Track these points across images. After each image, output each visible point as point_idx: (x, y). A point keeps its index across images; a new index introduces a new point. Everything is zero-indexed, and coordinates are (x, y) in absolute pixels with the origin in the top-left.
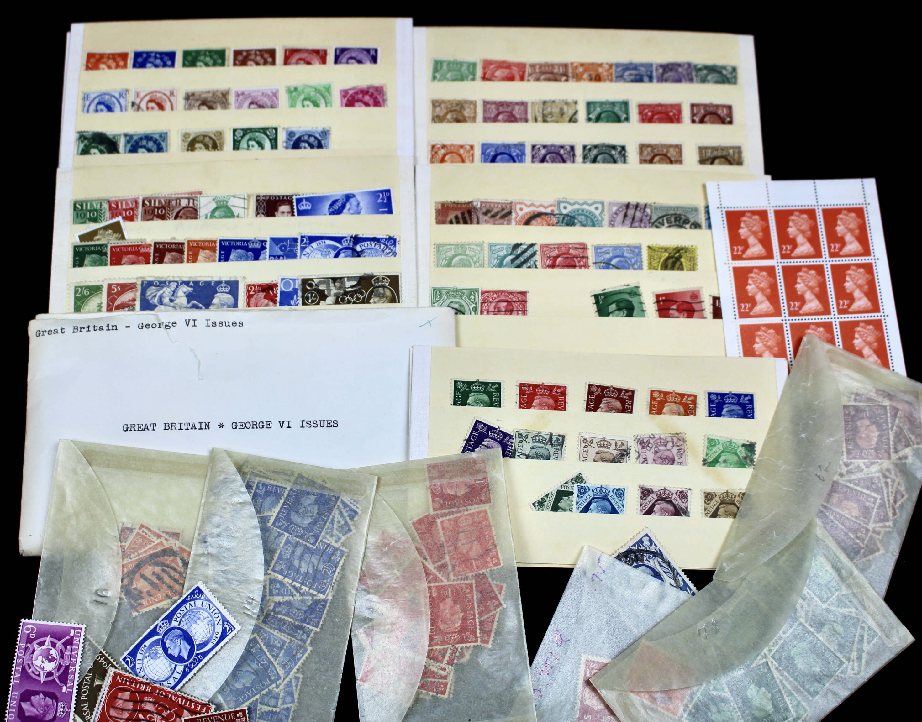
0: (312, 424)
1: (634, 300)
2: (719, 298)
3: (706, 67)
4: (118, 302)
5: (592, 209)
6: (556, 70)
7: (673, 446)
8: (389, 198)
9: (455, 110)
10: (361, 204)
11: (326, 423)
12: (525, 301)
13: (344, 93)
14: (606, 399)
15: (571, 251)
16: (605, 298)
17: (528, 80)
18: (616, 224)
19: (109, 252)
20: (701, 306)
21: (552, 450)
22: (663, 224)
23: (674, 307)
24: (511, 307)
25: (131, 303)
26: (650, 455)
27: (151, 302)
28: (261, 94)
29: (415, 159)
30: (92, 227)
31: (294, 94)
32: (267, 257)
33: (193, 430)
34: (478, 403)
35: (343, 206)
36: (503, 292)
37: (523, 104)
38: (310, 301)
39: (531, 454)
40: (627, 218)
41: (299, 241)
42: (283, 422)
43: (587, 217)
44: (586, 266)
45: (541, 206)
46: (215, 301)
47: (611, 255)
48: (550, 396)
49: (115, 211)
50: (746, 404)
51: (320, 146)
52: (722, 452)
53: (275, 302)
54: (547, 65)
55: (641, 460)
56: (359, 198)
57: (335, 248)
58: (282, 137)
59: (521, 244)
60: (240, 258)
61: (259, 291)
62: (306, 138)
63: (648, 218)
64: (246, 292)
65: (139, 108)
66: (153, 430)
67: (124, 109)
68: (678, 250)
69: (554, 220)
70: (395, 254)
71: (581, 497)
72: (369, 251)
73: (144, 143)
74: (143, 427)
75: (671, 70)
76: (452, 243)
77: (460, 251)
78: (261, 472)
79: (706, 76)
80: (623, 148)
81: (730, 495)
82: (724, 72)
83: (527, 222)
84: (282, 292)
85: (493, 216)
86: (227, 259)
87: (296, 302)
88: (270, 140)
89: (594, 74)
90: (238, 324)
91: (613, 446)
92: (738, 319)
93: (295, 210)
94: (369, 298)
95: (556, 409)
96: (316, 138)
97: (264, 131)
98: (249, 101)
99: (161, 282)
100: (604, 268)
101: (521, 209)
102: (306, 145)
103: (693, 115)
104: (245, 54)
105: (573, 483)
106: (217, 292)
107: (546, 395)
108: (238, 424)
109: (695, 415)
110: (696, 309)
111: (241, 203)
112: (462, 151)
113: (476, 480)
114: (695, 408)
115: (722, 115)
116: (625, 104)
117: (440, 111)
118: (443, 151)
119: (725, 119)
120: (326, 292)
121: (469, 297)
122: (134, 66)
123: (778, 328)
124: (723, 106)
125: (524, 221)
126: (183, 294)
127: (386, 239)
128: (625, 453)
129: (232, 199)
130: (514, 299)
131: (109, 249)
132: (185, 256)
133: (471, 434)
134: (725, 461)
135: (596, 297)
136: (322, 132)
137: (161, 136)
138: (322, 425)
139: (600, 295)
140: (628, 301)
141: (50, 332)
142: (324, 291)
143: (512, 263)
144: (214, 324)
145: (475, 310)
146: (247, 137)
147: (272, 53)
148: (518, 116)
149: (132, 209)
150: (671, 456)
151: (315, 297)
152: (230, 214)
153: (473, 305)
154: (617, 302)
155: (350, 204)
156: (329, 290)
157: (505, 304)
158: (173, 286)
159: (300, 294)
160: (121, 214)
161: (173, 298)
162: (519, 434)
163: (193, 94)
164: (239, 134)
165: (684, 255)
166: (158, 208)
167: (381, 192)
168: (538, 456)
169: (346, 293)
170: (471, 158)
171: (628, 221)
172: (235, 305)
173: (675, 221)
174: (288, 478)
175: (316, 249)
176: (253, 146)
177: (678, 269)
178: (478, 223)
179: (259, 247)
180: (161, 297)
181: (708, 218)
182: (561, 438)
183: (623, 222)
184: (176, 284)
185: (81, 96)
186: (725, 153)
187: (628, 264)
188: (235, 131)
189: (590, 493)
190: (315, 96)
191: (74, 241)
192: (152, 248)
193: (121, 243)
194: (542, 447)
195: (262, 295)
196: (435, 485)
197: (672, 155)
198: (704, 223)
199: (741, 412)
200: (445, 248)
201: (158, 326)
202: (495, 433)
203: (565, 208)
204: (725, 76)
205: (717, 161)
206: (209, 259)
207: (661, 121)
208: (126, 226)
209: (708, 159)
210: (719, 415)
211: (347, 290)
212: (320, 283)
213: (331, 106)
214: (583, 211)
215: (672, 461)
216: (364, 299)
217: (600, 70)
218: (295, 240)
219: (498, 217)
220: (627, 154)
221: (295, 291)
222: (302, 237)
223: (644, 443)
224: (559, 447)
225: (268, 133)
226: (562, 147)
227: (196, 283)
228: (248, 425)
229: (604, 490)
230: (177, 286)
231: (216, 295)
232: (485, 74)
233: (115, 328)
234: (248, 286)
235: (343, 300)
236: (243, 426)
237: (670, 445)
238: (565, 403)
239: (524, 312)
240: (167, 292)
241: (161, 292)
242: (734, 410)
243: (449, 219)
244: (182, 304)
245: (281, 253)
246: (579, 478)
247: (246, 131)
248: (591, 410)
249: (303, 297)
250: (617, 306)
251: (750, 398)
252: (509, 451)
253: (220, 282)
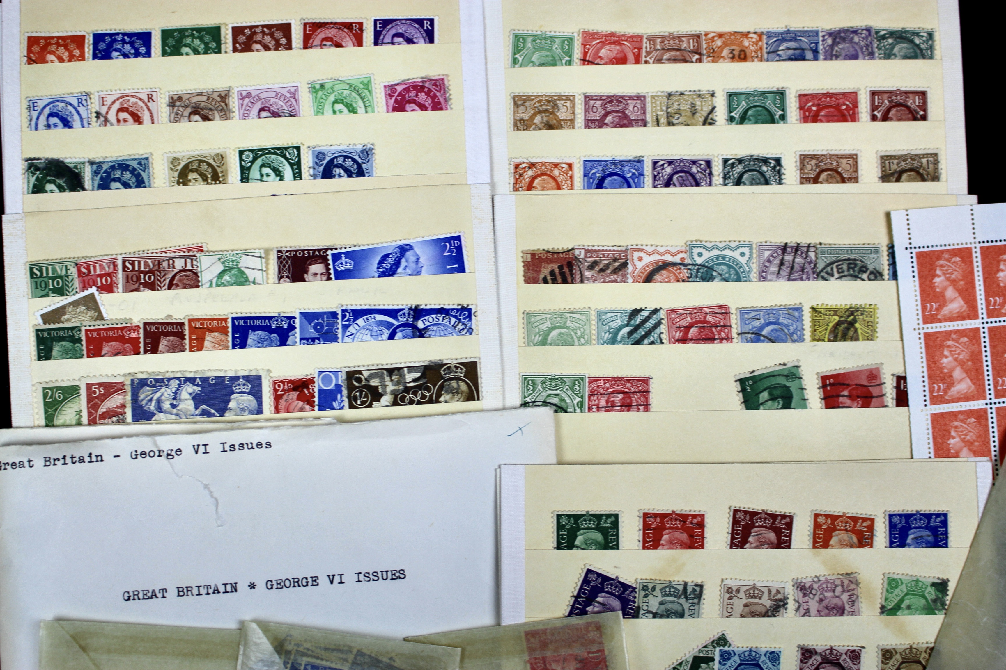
0: (371, 576)
1: (792, 385)
2: (904, 378)
3: (892, 34)
4: (102, 409)
5: (736, 255)
6: (684, 46)
7: (844, 591)
8: (459, 249)
9: (546, 110)
10: (421, 260)
11: (389, 573)
12: (648, 392)
13: (391, 90)
14: (756, 529)
15: (709, 318)
16: (755, 383)
17: (646, 62)
18: (769, 277)
19: (84, 338)
20: (881, 390)
21: (686, 605)
22: (832, 275)
23: (846, 393)
24: (628, 401)
25: (119, 410)
26: (813, 605)
27: (146, 408)
28: (274, 94)
29: (492, 185)
30: (57, 301)
31: (320, 93)
32: (298, 340)
33: (216, 595)
34: (589, 544)
35: (397, 264)
36: (617, 379)
37: (640, 98)
38: (359, 402)
39: (659, 612)
40: (784, 268)
41: (340, 316)
42: (334, 576)
43: (729, 267)
44: (728, 339)
45: (668, 252)
46: (232, 405)
47: (762, 321)
48: (684, 529)
49: (86, 278)
50: (937, 527)
51: (361, 173)
52: (906, 595)
53: (312, 404)
54: (672, 37)
55: (802, 611)
56: (417, 250)
57: (388, 325)
58: (307, 161)
59: (641, 310)
60: (260, 343)
61: (290, 390)
62: (340, 161)
63: (812, 265)
64: (272, 391)
65: (106, 120)
66: (164, 597)
67: (86, 124)
68: (852, 311)
69: (685, 273)
70: (470, 331)
71: (725, 664)
72: (435, 328)
73: (118, 173)
74: (149, 594)
75: (844, 40)
76: (547, 311)
77: (558, 321)
78: (308, 650)
79: (893, 46)
80: (778, 161)
81: (914, 651)
82: (917, 41)
83: (649, 279)
84: (321, 391)
85: (602, 270)
86: (243, 345)
87: (340, 403)
88: (291, 165)
89: (737, 48)
90: (264, 445)
91: (766, 596)
92: (929, 407)
93: (332, 271)
94: (439, 395)
95: (691, 546)
96: (354, 160)
97: (282, 151)
98: (258, 106)
99: (157, 380)
100: (752, 341)
101: (640, 259)
102: (342, 172)
103: (874, 108)
104: (248, 32)
105: (715, 647)
106: (233, 393)
107: (677, 528)
108: (274, 583)
109: (871, 547)
110: (874, 395)
111: (256, 263)
112: (556, 172)
113: (589, 652)
114: (871, 538)
115: (913, 106)
116: (781, 94)
117: (525, 113)
118: (530, 173)
119: (917, 113)
120: (380, 390)
121: (572, 388)
122: (95, 57)
123: (981, 415)
124: (915, 93)
125: (644, 276)
126: (188, 397)
127: (458, 310)
128: (781, 603)
129: (244, 257)
130: (633, 390)
131: (83, 333)
132: (187, 341)
133: (581, 588)
134: (909, 607)
135: (742, 381)
136: (362, 151)
137: (140, 164)
138: (385, 577)
139: (747, 379)
140: (785, 386)
141: (13, 465)
142: (377, 387)
143: (629, 338)
144: (233, 447)
145: (581, 405)
146: (259, 162)
147: (286, 29)
148: (632, 117)
149: (109, 275)
150: (840, 604)
151: (366, 396)
152: (243, 280)
153: (579, 399)
154: (770, 389)
155: (407, 261)
156: (385, 386)
157: (620, 396)
158: (174, 384)
159: (345, 392)
160: (95, 284)
161: (175, 402)
162: (644, 586)
163: (180, 98)
164: (248, 157)
165: (860, 319)
166: (145, 273)
167: (449, 239)
168: (668, 614)
169: (407, 390)
170: (569, 182)
171: (785, 272)
172: (260, 411)
173: (849, 269)
174: (344, 656)
175: (363, 328)
176: (268, 175)
177: (852, 339)
178: (582, 282)
179: (286, 326)
180: (159, 401)
181: (893, 264)
182: (698, 589)
183: (779, 273)
184: (178, 382)
185: (25, 105)
186: (916, 163)
187: (785, 334)
188: (241, 153)
189: (736, 658)
190: (350, 95)
191: (36, 322)
192: (141, 331)
193: (99, 325)
194: (674, 602)
195: (295, 394)
196: (536, 658)
197: (843, 169)
198: (886, 271)
199: (931, 538)
200: (538, 318)
201: (157, 454)
202: (612, 585)
203: (700, 255)
204: (918, 46)
205: (904, 176)
206: (219, 345)
207: (830, 119)
208: (104, 299)
209: (892, 174)
210: (902, 545)
211: (408, 385)
212: (371, 376)
213: (373, 112)
214: (724, 258)
215: (840, 611)
216: (431, 396)
217: (746, 43)
218: (334, 315)
219: (609, 271)
220: (783, 171)
221: (338, 388)
222: (343, 311)
223: (805, 589)
224: (696, 601)
225: (288, 155)
226: (694, 162)
227: (205, 380)
228: (287, 583)
229: (754, 654)
230: (180, 385)
231: (232, 397)
232: (585, 54)
233: (99, 458)
234: (275, 383)
235: (403, 399)
236: (281, 584)
237: (839, 589)
238: (703, 538)
239: (646, 407)
240: (166, 393)
241: (158, 395)
242: (921, 537)
243: (542, 276)
244: (187, 410)
245: (316, 335)
246: (722, 641)
247: (257, 153)
248: (737, 546)
249: (349, 397)
250: (770, 394)
251: (943, 518)
252: (631, 609)
253: (238, 378)
